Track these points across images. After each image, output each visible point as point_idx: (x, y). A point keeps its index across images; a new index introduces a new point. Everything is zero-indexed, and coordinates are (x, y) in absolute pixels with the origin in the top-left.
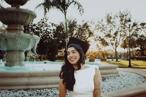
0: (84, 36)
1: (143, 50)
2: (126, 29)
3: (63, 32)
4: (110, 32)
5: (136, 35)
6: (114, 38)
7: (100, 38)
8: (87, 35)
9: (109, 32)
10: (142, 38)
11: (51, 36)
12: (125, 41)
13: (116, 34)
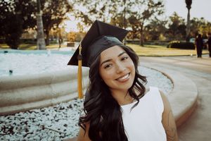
0: (60, 11)
1: (136, 31)
2: (117, 3)
3: (29, 4)
4: (96, 6)
5: (129, 12)
6: (101, 14)
7: (82, 14)
8: (64, 10)
9: (94, 6)
10: (135, 16)
11: (12, 9)
12: (114, 19)
13: (103, 9)
